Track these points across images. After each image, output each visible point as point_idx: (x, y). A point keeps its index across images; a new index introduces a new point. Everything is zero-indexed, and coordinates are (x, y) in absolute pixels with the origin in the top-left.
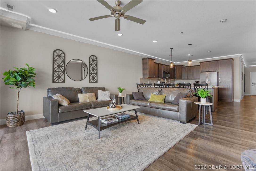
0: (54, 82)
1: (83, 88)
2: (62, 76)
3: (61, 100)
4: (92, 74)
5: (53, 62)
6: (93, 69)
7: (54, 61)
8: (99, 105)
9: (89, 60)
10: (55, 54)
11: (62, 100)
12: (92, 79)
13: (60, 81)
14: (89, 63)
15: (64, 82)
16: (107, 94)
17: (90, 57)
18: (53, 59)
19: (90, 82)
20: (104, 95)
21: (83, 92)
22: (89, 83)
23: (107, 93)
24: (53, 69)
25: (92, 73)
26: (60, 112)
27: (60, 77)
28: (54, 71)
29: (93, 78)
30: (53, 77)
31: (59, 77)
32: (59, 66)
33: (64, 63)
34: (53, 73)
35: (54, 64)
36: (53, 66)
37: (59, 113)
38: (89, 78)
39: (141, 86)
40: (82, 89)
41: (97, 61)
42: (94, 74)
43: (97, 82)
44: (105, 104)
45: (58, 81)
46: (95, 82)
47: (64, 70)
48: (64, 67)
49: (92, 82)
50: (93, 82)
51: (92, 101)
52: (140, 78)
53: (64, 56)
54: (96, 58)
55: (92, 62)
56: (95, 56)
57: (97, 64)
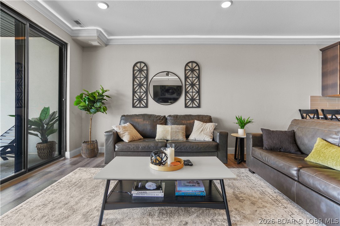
0: (134, 106)
1: (170, 116)
2: (144, 99)
3: (121, 133)
4: (191, 93)
5: (134, 80)
6: (192, 85)
7: (134, 78)
8: (180, 148)
9: (185, 70)
10: (136, 68)
11: (123, 132)
12: (191, 101)
13: (142, 106)
14: (186, 74)
15: (146, 106)
16: (208, 129)
17: (187, 65)
18: (134, 75)
19: (186, 106)
20: (200, 131)
21: (169, 122)
23: (210, 126)
24: (134, 89)
25: (191, 91)
26: (117, 150)
27: (142, 100)
28: (134, 92)
29: (193, 100)
30: (133, 100)
31: (140, 100)
32: (140, 85)
33: (146, 80)
34: (133, 95)
35: (135, 82)
36: (133, 85)
37: (115, 151)
38: (186, 100)
39: (312, 116)
40: (168, 117)
41: (199, 70)
42: (194, 93)
43: (199, 106)
44: (193, 147)
45: (138, 106)
46: (195, 106)
47: (147, 90)
48: (147, 85)
49: (191, 106)
50: (192, 107)
51: (176, 139)
52: (311, 97)
53: (147, 70)
54: (197, 65)
55: (190, 72)
56: (195, 62)
57: (199, 75)
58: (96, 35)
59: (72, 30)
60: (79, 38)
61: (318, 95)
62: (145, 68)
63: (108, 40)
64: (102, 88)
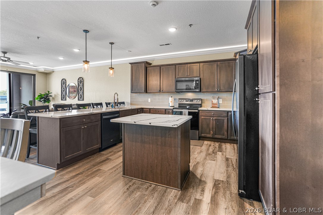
0: (62, 100)
2: (65, 96)
10: (62, 82)
14: (78, 84)
15: (66, 100)
17: (79, 79)
25: (80, 92)
29: (81, 96)
33: (65, 87)
34: (61, 94)
36: (61, 90)
38: (78, 97)
41: (83, 81)
43: (83, 100)
49: (80, 100)
55: (80, 83)
56: (82, 78)
57: (83, 84)
59: (36, 69)
60: (39, 71)
62: (65, 82)
63: (52, 69)
64: (49, 92)
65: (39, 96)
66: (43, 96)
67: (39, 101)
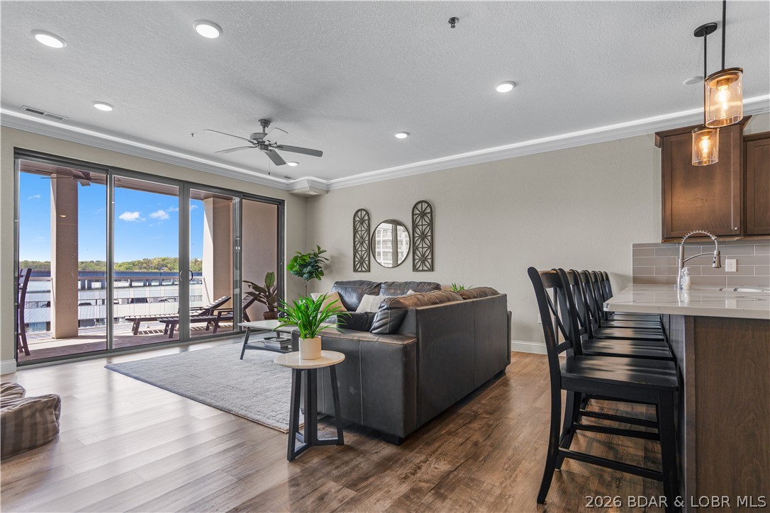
0: (355, 270)
2: (366, 260)
4: (421, 250)
5: (354, 234)
6: (423, 237)
7: (355, 231)
9: (413, 215)
10: (356, 218)
12: (421, 262)
14: (413, 222)
15: (369, 270)
17: (415, 207)
18: (354, 227)
19: (415, 269)
22: (413, 271)
24: (354, 247)
25: (421, 246)
27: (364, 261)
28: (355, 251)
29: (424, 259)
30: (354, 261)
31: (361, 261)
32: (362, 241)
33: (367, 233)
34: (354, 254)
35: (355, 237)
36: (354, 243)
38: (414, 260)
40: (382, 285)
41: (431, 213)
42: (425, 250)
43: (432, 269)
45: (360, 269)
46: (426, 269)
47: (369, 248)
48: (369, 241)
49: (421, 269)
50: (423, 270)
52: (634, 246)
53: (369, 220)
54: (429, 205)
55: (419, 217)
56: (425, 202)
57: (431, 220)
58: (307, 186)
59: (288, 185)
60: (295, 192)
61: (653, 241)
62: (366, 218)
63: (328, 185)
64: (319, 248)
65: (295, 259)
66: (308, 260)
67: (297, 274)
